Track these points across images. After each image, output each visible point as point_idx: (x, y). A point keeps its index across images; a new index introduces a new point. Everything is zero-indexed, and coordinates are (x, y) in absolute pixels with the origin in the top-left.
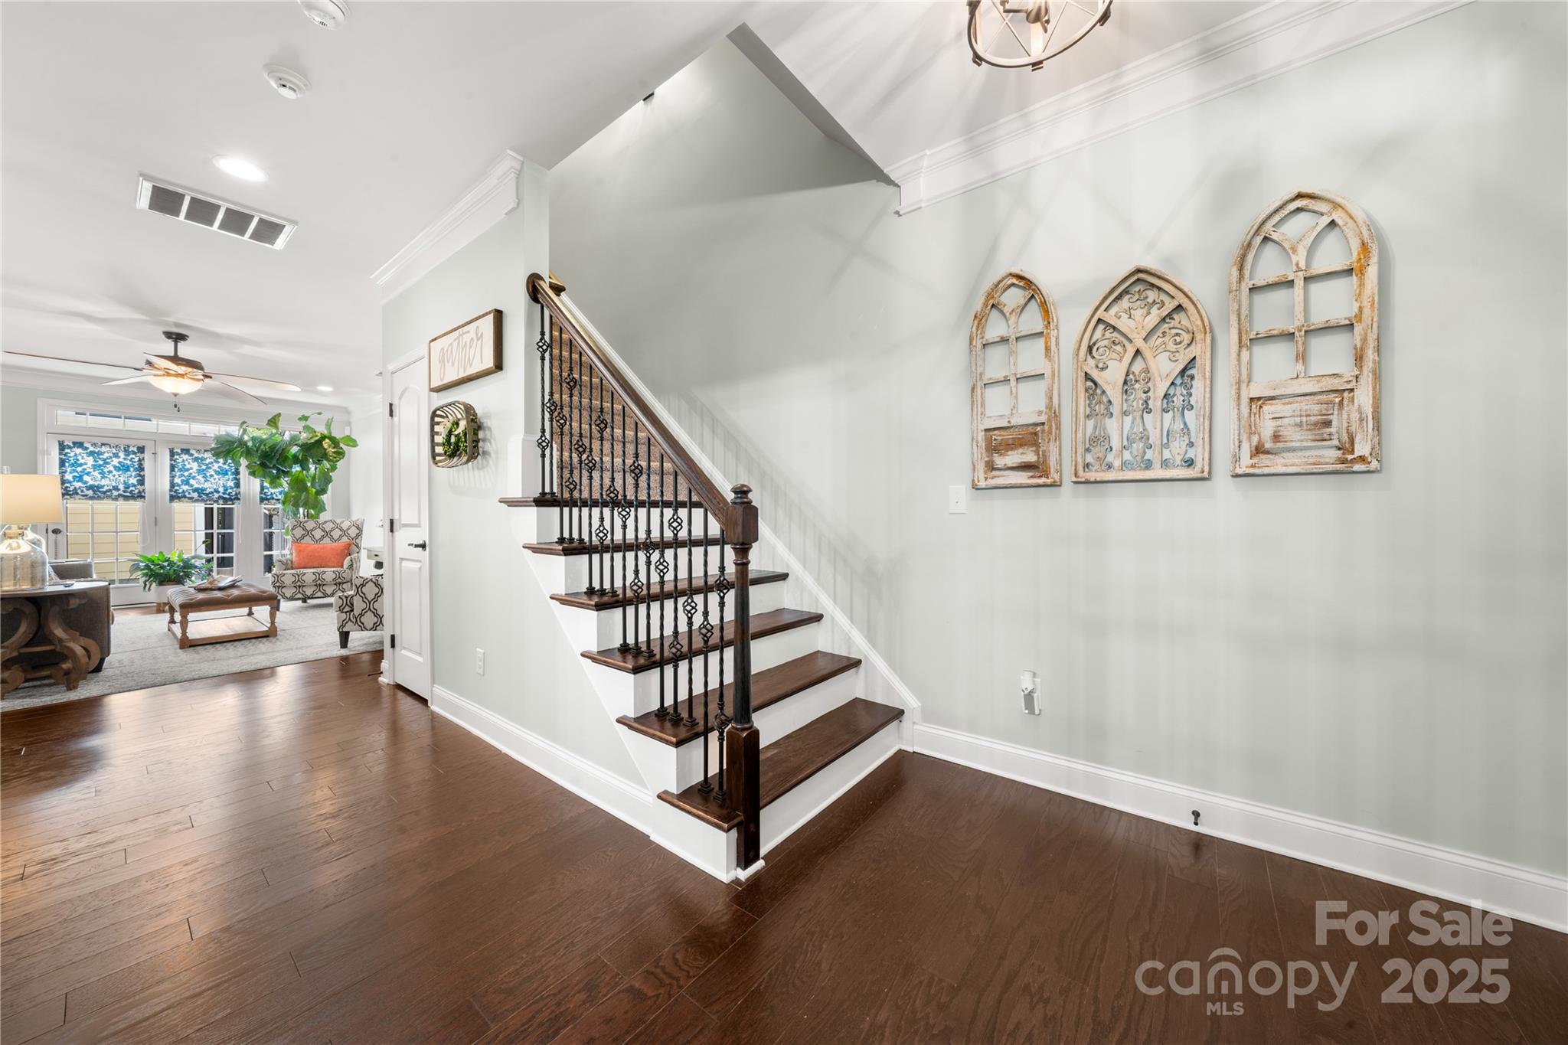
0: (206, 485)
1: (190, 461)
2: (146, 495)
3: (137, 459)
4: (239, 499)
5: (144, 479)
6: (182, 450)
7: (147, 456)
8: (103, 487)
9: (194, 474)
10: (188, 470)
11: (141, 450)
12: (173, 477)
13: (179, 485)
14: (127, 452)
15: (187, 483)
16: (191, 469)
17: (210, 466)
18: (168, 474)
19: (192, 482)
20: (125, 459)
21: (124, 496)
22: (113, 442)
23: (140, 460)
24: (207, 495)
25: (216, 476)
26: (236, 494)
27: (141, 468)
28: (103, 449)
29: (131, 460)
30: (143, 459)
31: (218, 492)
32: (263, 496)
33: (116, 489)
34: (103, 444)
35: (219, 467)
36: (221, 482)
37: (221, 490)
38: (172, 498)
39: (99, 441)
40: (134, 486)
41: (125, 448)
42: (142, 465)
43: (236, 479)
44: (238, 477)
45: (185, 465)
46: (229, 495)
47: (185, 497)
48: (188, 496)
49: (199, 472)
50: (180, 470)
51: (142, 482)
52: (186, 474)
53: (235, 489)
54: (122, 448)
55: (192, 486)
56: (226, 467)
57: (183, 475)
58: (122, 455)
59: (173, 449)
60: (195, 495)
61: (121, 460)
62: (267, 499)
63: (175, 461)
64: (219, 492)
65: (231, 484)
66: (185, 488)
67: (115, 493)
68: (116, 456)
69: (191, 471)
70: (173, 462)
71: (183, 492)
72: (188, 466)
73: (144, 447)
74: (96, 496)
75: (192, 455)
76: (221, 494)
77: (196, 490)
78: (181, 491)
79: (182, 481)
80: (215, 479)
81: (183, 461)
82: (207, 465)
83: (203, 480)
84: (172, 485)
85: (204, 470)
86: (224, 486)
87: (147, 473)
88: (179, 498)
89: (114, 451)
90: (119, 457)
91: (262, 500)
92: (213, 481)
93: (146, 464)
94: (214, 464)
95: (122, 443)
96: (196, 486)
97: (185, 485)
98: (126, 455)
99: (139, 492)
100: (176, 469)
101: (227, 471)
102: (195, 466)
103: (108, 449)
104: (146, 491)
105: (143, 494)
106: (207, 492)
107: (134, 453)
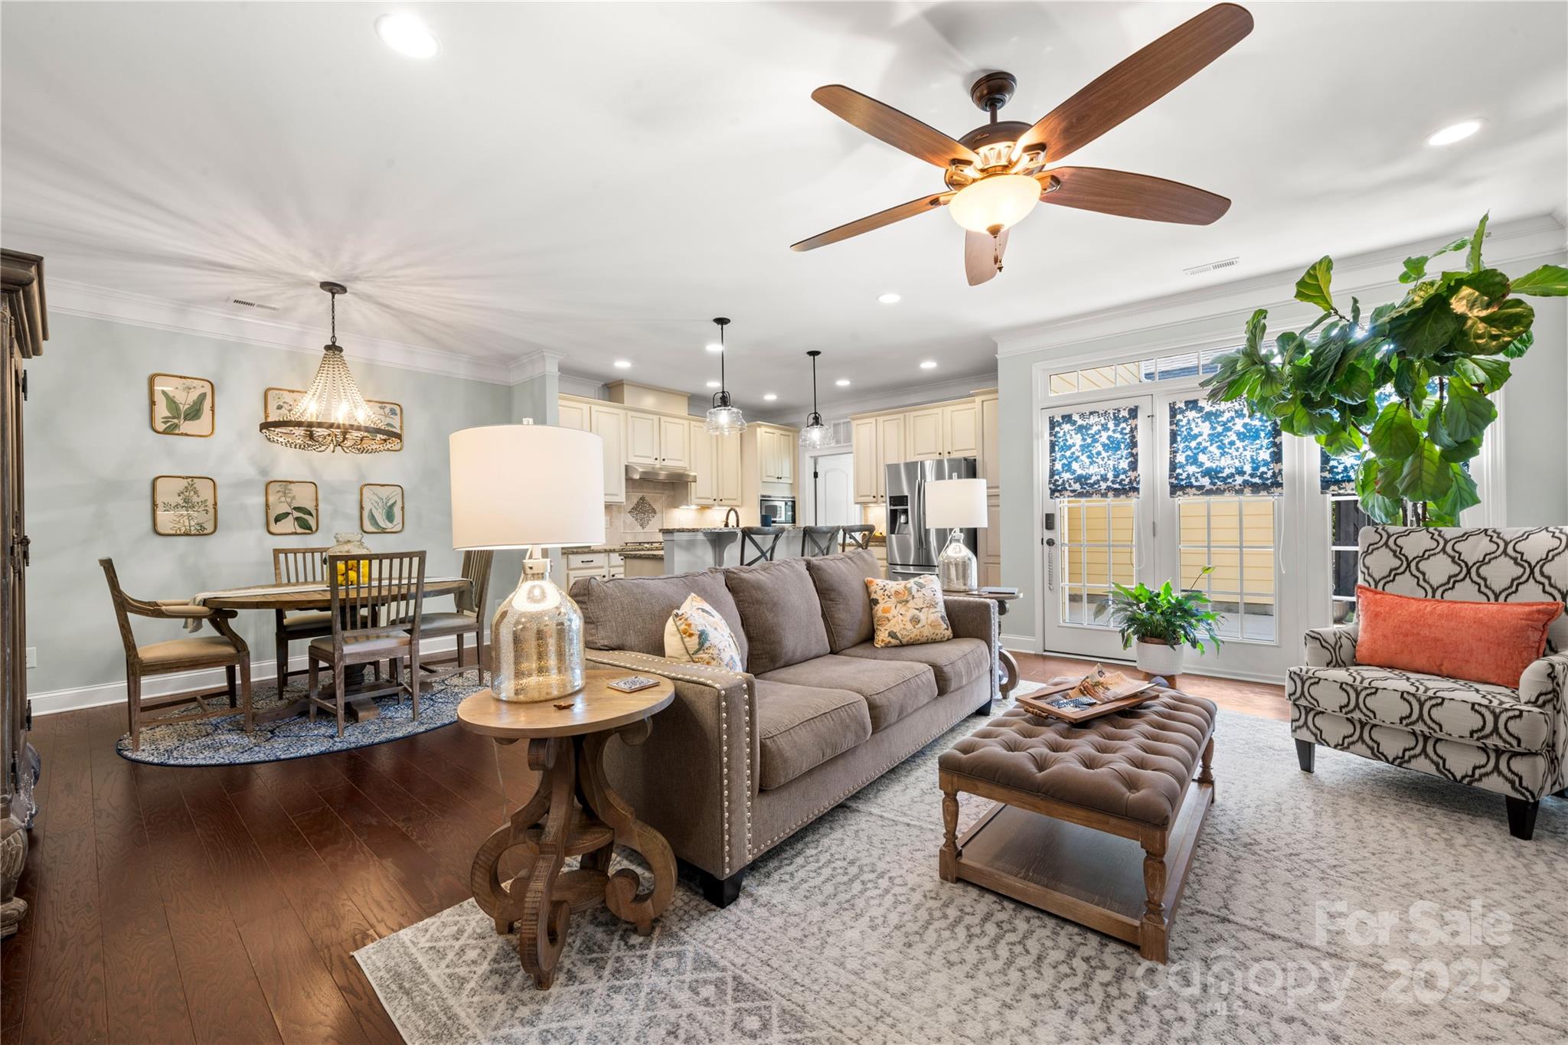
0: (1224, 462)
1: (1199, 420)
2: (1141, 486)
3: (1128, 430)
4: (1280, 485)
5: (1137, 460)
6: (1187, 403)
7: (1141, 421)
8: (1089, 477)
9: (1204, 444)
10: (1195, 437)
11: (1133, 413)
12: (1174, 452)
13: (1182, 466)
14: (1116, 418)
15: (1193, 460)
16: (1201, 434)
17: (1230, 424)
18: (1169, 449)
19: (1202, 458)
20: (1114, 431)
21: (1115, 490)
22: (1100, 407)
23: (1132, 431)
24: (1224, 479)
25: (1239, 444)
26: (1274, 475)
27: (1133, 444)
28: (1093, 420)
29: (1121, 433)
30: (1136, 425)
31: (1241, 473)
32: (1327, 474)
33: (1104, 479)
34: (1091, 413)
35: (1245, 425)
36: (1248, 454)
37: (1248, 468)
38: (1175, 489)
39: (1086, 409)
40: (1125, 472)
41: (1114, 414)
42: (1133, 437)
43: (1275, 444)
44: (1277, 440)
45: (1191, 429)
46: (1261, 477)
47: (1191, 486)
48: (1195, 484)
49: (1212, 438)
50: (1185, 439)
51: (1134, 466)
52: (1193, 444)
53: (1272, 466)
54: (1112, 415)
55: (1201, 465)
56: (1257, 423)
57: (1188, 448)
58: (1111, 425)
59: (1174, 403)
60: (1205, 482)
61: (1110, 433)
62: (1337, 482)
63: (1177, 425)
64: (1245, 473)
65: (1265, 455)
66: (1192, 469)
67: (1103, 485)
68: (1105, 428)
69: (1199, 439)
70: (1174, 427)
71: (1188, 477)
72: (1196, 431)
73: (1137, 407)
74: (1085, 491)
75: (1201, 409)
76: (1246, 477)
77: (1207, 473)
78: (1184, 476)
79: (1187, 458)
80: (1237, 450)
81: (1189, 422)
82: (1225, 424)
83: (1217, 452)
84: (1173, 466)
85: (1220, 434)
86: (1253, 461)
87: (1141, 450)
88: (1182, 488)
89: (1103, 421)
90: (1108, 429)
91: (1326, 484)
92: (1235, 453)
93: (1140, 437)
94: (1237, 420)
95: (1109, 407)
96: (1208, 464)
97: (1191, 464)
98: (1117, 425)
99: (1131, 482)
100: (1179, 439)
101: (1257, 431)
102: (1205, 428)
103: (1097, 419)
104: (1142, 478)
105: (1135, 485)
106: (1224, 475)
107: (1126, 420)
